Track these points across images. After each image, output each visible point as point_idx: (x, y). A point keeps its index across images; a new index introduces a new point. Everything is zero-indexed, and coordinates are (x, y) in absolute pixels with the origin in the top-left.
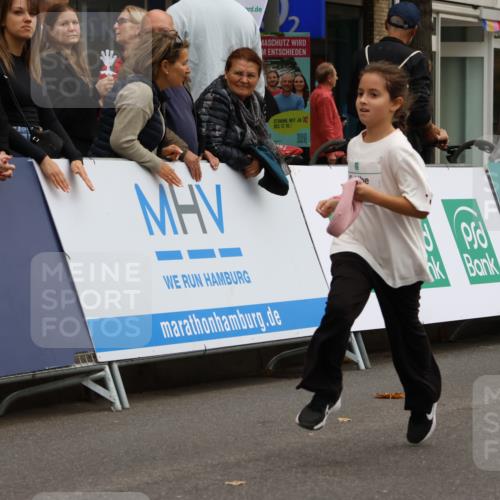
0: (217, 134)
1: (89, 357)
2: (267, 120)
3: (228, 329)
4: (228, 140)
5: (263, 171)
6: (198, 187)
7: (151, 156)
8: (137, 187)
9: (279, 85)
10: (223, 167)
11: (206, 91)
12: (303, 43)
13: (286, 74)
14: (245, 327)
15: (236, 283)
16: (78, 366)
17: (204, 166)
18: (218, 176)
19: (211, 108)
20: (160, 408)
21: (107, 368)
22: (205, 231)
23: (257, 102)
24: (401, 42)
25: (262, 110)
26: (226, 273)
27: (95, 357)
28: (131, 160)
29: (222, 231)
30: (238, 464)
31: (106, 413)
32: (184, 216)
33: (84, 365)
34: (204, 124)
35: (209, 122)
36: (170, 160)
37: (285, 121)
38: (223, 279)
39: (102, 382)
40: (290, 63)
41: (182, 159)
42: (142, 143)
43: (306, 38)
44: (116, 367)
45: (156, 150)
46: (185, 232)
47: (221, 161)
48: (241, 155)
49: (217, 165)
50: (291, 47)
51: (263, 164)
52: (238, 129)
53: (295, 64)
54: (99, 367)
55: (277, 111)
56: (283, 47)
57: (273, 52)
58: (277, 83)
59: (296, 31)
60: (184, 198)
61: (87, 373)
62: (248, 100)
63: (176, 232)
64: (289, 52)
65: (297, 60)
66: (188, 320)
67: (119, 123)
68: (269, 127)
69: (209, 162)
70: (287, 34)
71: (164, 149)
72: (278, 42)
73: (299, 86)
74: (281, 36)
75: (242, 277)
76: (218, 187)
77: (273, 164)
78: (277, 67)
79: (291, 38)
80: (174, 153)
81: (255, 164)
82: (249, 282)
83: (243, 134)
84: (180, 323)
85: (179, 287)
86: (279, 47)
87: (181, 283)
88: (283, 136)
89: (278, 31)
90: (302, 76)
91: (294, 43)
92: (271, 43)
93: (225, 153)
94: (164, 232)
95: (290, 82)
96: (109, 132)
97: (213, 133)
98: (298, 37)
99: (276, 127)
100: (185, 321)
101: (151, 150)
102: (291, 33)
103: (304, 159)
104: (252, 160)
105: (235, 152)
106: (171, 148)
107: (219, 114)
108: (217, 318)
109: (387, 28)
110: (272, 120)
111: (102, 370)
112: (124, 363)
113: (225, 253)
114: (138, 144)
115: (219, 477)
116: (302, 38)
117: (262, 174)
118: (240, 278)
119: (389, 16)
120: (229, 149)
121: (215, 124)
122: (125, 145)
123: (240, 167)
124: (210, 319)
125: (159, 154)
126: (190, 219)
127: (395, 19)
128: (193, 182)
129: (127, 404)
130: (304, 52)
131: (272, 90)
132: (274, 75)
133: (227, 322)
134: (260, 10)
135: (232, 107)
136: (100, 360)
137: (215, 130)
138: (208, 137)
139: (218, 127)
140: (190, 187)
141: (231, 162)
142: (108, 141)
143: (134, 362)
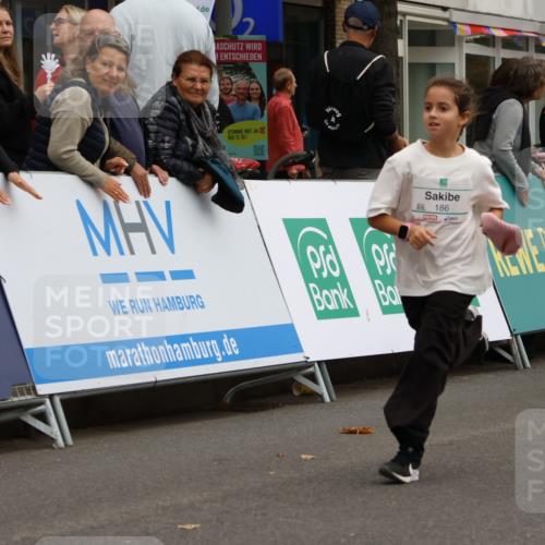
0: (166, 145)
1: (28, 390)
2: (220, 131)
3: (181, 359)
4: (178, 153)
5: (217, 186)
6: (146, 204)
7: (93, 169)
8: (78, 203)
9: (233, 92)
10: (172, 182)
11: (154, 99)
12: (259, 47)
13: (240, 81)
14: (199, 357)
15: (189, 308)
16: (15, 399)
17: (152, 180)
18: (168, 192)
19: (159, 117)
20: (106, 445)
21: (48, 401)
22: (153, 252)
23: (208, 110)
24: (362, 46)
25: (214, 120)
26: (177, 298)
27: (34, 389)
28: (72, 173)
29: (173, 251)
30: (192, 506)
31: (47, 450)
32: (131, 235)
33: (22, 398)
34: (152, 135)
35: (157, 132)
36: (115, 174)
37: (240, 131)
38: (175, 303)
39: (42, 417)
40: (244, 69)
41: (128, 172)
42: (83, 155)
43: (261, 42)
44: (57, 400)
45: (98, 161)
46: (132, 252)
47: (171, 175)
48: (192, 169)
49: (165, 180)
50: (245, 51)
51: (216, 178)
52: (189, 141)
53: (250, 69)
54: (40, 400)
55: (231, 121)
56: (236, 51)
57: (226, 56)
58: (231, 90)
59: (251, 34)
60: (131, 215)
61: (26, 407)
62: (199, 108)
63: (122, 253)
64: (244, 57)
65: (252, 65)
66: (136, 348)
67: (56, 133)
68: (223, 138)
69: (157, 175)
70: (240, 37)
71: (108, 161)
72: (231, 46)
73: (255, 93)
74: (234, 40)
75: (195, 302)
76: (168, 204)
77: (227, 178)
78: (231, 74)
79: (245, 42)
80: (118, 166)
81: (208, 178)
82: (203, 307)
83: (195, 146)
84: (128, 352)
85: (126, 313)
86: (232, 51)
87: (128, 308)
88: (237, 148)
89: (231, 33)
90: (257, 82)
91: (248, 46)
92: (223, 46)
93: (174, 166)
94: (109, 253)
95: (244, 89)
96: (46, 143)
97: (162, 144)
98: (253, 40)
99: (230, 138)
100: (134, 350)
101: (93, 162)
102: (246, 36)
103: (260, 173)
104: (204, 174)
105: (186, 166)
106: (116, 160)
107: (168, 124)
108: (169, 347)
109: (345, 31)
110: (226, 130)
111: (42, 403)
112: (67, 396)
113: (177, 275)
114: (78, 156)
115: (171, 521)
116: (257, 42)
117: (215, 190)
118: (193, 303)
119: (346, 18)
120: (179, 162)
121: (165, 135)
122: (65, 156)
123: (191, 182)
124: (161, 348)
125: (103, 167)
126: (138, 238)
127: (352, 20)
128: (141, 199)
129: (70, 440)
130: (260, 56)
131: (225, 98)
132: (227, 81)
133: (179, 351)
134: (207, 10)
135: (182, 117)
136: (40, 392)
137: (163, 141)
138: (156, 148)
139: (167, 138)
140: (137, 203)
141: (182, 176)
142: (46, 153)
143: (78, 395)
